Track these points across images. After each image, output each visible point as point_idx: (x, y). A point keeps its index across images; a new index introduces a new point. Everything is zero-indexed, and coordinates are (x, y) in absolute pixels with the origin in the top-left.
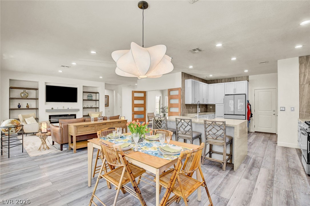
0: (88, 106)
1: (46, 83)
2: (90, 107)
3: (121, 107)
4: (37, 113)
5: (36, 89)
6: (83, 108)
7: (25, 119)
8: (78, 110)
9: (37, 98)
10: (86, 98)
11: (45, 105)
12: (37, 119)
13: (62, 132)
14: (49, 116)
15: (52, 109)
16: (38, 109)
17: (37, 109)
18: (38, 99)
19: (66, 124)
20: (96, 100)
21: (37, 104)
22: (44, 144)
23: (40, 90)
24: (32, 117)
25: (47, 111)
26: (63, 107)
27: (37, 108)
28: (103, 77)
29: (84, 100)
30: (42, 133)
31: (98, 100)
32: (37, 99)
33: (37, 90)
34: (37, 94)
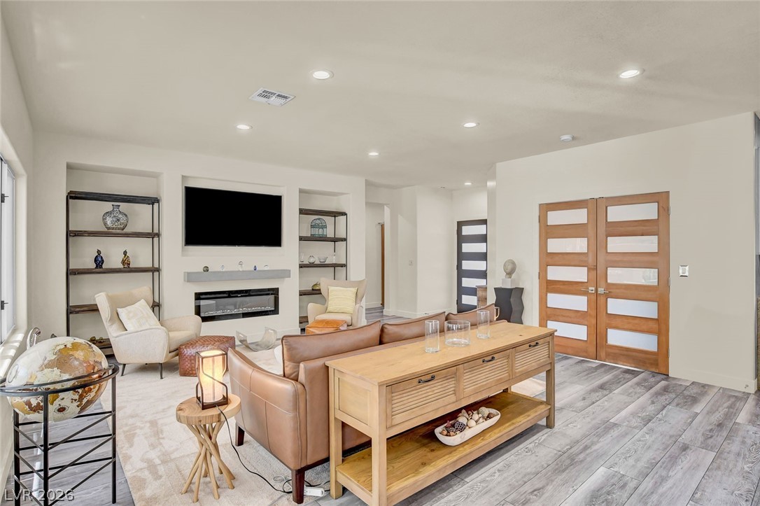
0: (312, 260)
1: (184, 178)
2: (317, 262)
3: (413, 263)
4: (156, 288)
5: (153, 201)
6: (301, 266)
7: (120, 310)
8: (285, 274)
9: (156, 231)
10: (307, 233)
11: (183, 255)
12: (156, 306)
13: (302, 405)
14: (196, 294)
15: (206, 269)
16: (158, 270)
17: (155, 270)
18: (158, 235)
19: (319, 363)
20: (335, 240)
21: (156, 253)
22: (211, 455)
23: (164, 203)
24: (143, 302)
25: (190, 277)
26: (241, 263)
27: (156, 265)
28: (380, 154)
29: (301, 239)
30: (205, 407)
31: (345, 240)
32: (154, 235)
33: (156, 205)
34: (156, 218)
